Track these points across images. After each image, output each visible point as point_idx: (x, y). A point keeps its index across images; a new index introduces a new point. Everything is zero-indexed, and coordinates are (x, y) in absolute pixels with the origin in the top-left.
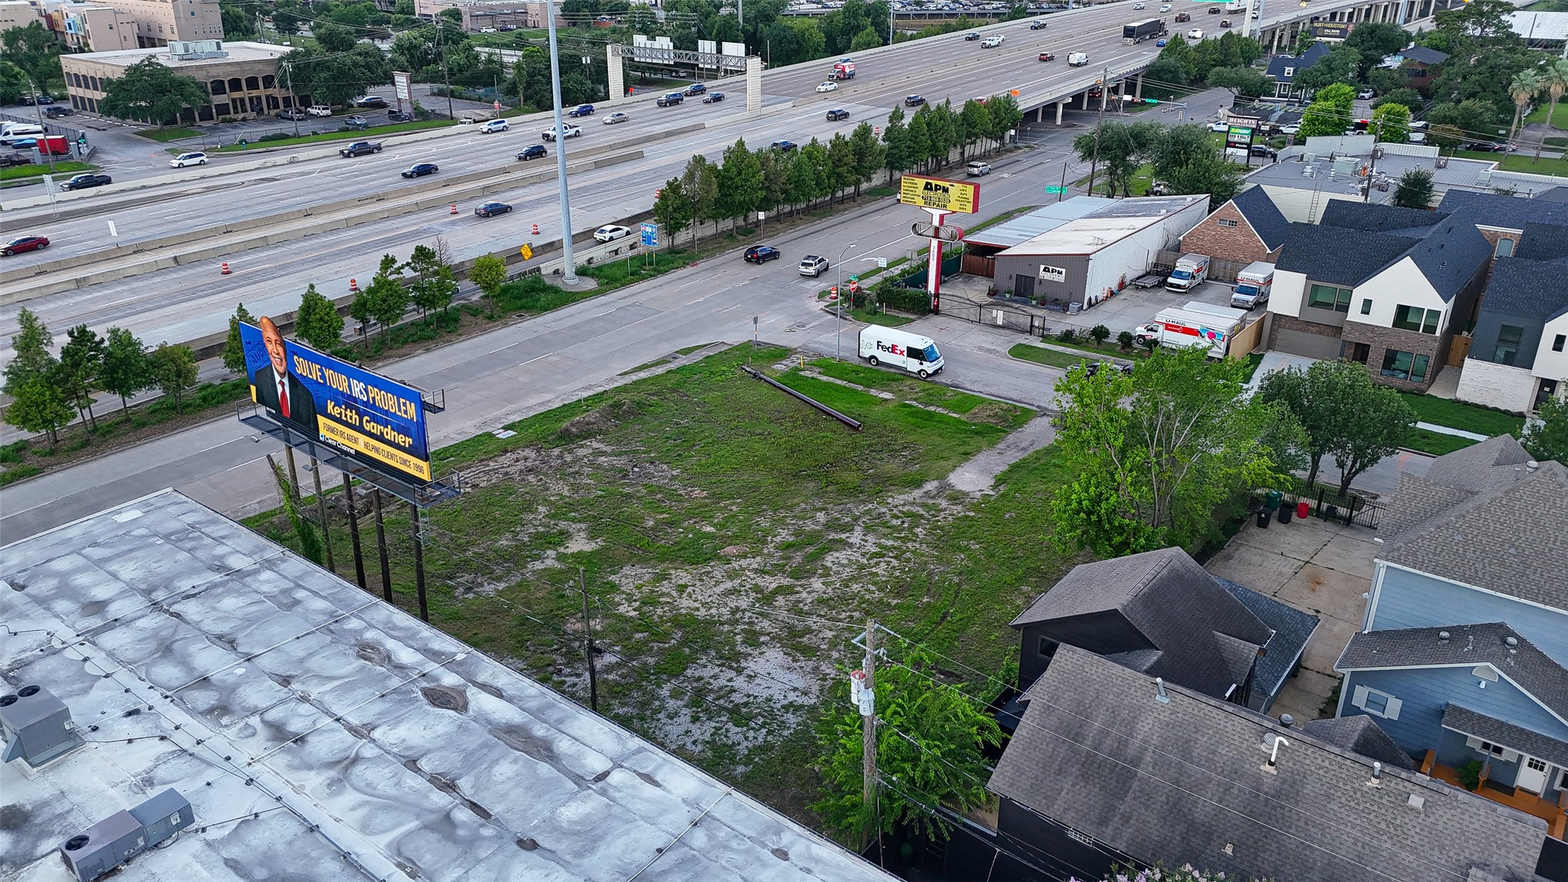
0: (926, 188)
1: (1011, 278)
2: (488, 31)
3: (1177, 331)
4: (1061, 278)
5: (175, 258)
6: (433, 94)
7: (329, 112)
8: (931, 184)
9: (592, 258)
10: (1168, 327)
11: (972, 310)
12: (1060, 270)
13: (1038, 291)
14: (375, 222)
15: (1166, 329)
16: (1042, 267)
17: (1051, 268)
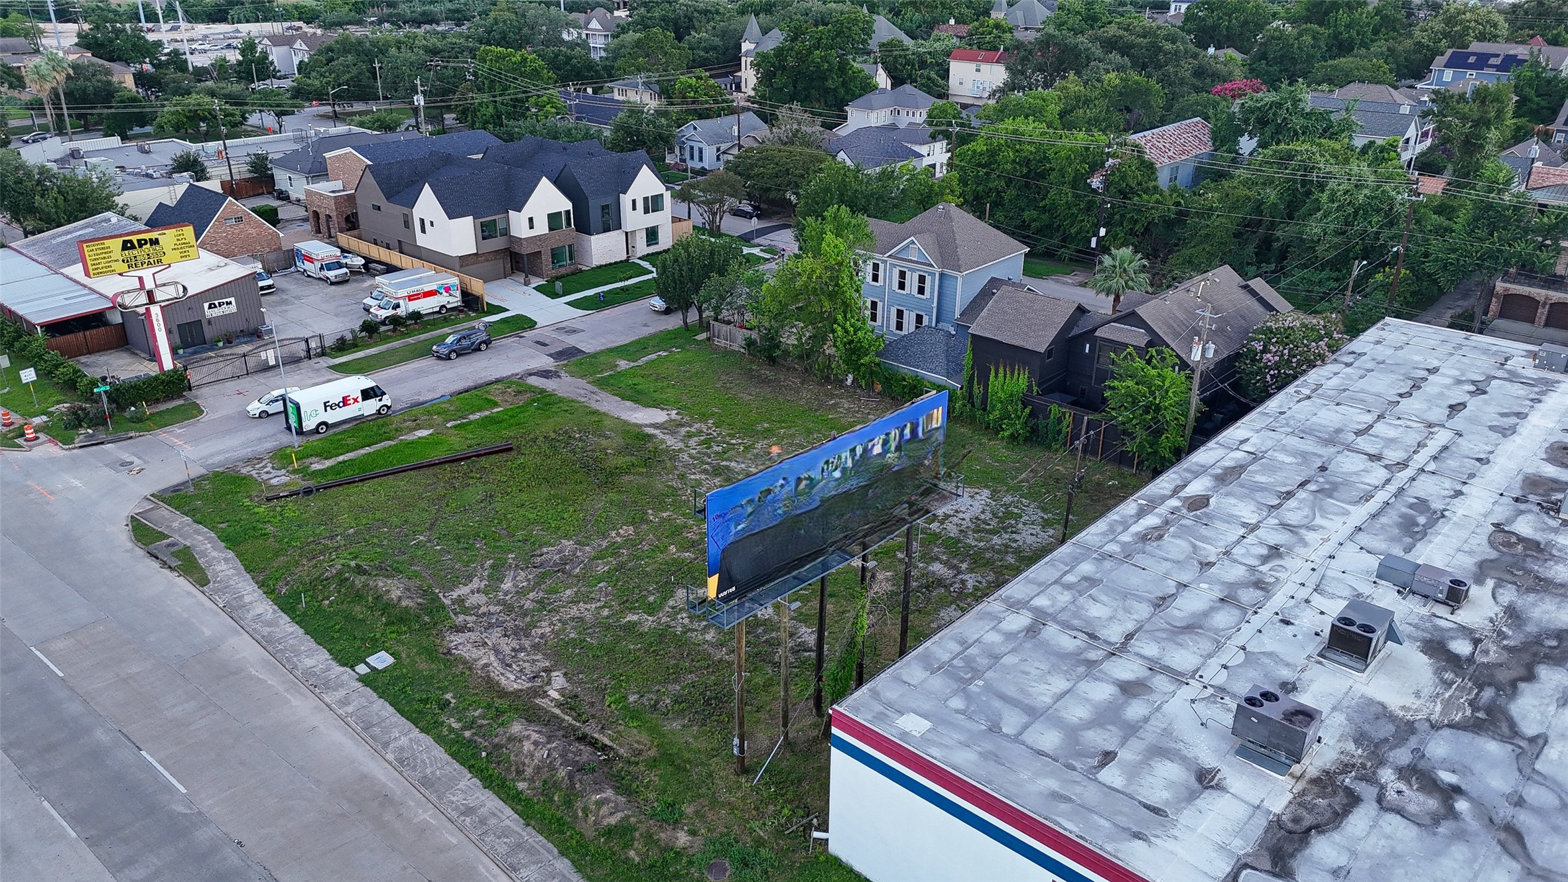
0: (124, 248)
3: (419, 298)
4: (233, 308)
8: (131, 241)
10: (411, 298)
11: (237, 363)
12: (228, 300)
13: (209, 332)
15: (410, 300)
16: (206, 305)
17: (216, 303)
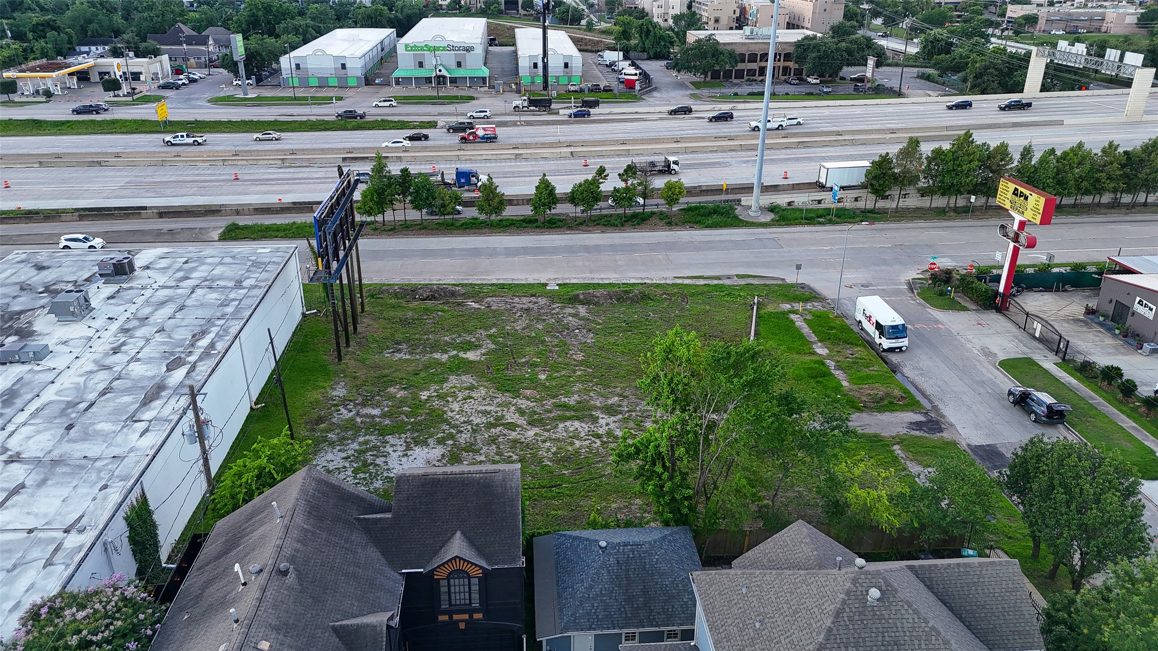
1: (1111, 301)
2: (1057, 33)
5: (572, 152)
6: (918, 77)
7: (818, 81)
9: (793, 202)
11: (1021, 317)
12: (1152, 306)
14: (705, 152)
16: (1138, 299)
17: (1145, 302)
